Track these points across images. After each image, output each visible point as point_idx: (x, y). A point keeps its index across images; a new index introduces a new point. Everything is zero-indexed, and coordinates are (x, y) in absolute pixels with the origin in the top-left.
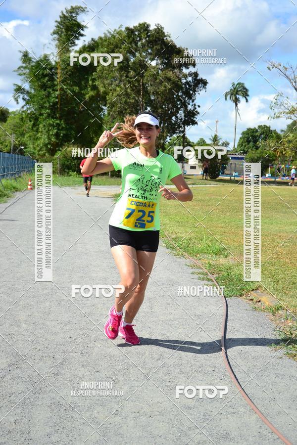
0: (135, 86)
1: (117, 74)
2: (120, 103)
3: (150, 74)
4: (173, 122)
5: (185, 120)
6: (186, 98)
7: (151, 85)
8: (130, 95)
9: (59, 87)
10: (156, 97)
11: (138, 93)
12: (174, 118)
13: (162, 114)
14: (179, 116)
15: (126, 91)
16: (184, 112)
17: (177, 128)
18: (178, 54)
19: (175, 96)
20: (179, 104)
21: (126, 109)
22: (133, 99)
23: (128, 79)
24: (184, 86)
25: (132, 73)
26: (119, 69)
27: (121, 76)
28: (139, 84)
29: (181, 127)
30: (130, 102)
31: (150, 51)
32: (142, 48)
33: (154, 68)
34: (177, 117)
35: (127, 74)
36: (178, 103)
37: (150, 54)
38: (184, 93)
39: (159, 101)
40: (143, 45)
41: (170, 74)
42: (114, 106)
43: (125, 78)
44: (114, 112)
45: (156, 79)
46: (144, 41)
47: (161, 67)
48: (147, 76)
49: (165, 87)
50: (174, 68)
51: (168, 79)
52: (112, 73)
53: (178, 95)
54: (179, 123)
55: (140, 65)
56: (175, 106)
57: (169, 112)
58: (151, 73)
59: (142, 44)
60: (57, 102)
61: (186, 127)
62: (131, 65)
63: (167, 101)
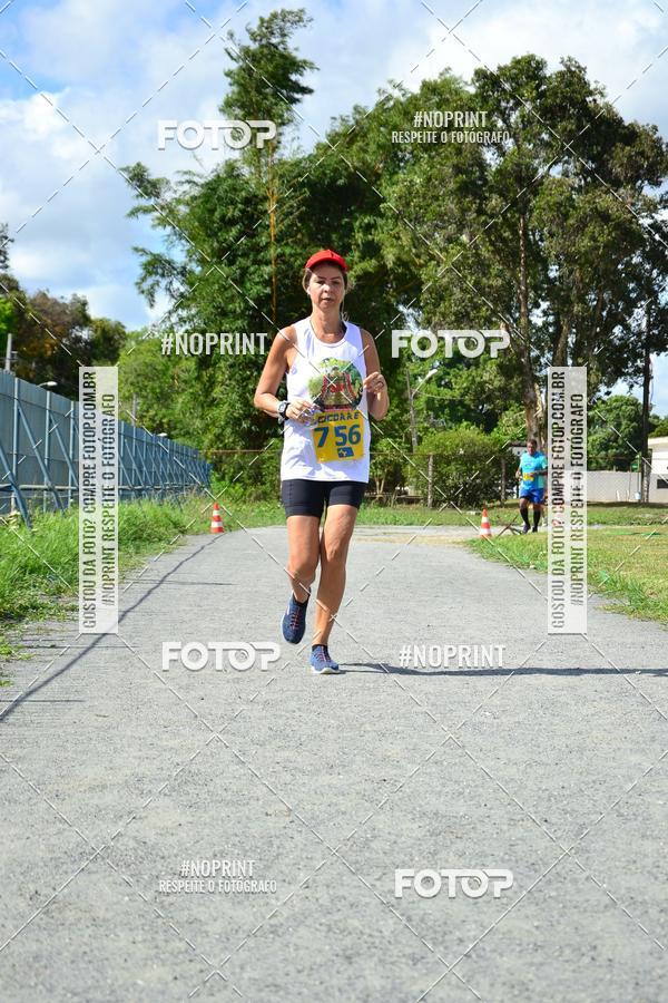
0: (504, 240)
1: (451, 205)
2: (462, 290)
3: (548, 202)
4: (617, 342)
5: (649, 336)
6: (655, 271)
7: (552, 235)
8: (489, 266)
9: (272, 252)
10: (565, 270)
11: (510, 258)
12: (617, 330)
13: (583, 319)
14: (633, 324)
15: (477, 255)
16: (648, 312)
17: (628, 359)
18: (627, 144)
19: (620, 266)
20: (633, 290)
21: (476, 307)
22: (496, 276)
23: (483, 218)
24: (646, 236)
25: (495, 201)
26: (459, 189)
27: (464, 211)
28: (515, 232)
29: (640, 356)
30: (490, 287)
31: (545, 136)
32: (524, 128)
33: (560, 184)
34: (627, 327)
35: (481, 204)
36: (631, 286)
37: (548, 145)
38: (647, 257)
39: (574, 283)
40: (527, 121)
41: (605, 201)
42: (442, 298)
43: (475, 215)
44: (444, 315)
45: (566, 216)
46: (528, 106)
47: (576, 182)
48: (540, 208)
49: (593, 239)
50: (617, 184)
51: (604, 217)
52: (436, 203)
53: (628, 264)
54: (635, 348)
55: (520, 180)
56: (622, 294)
57: (604, 313)
58: (552, 200)
59: (523, 116)
60: (269, 297)
61: (653, 357)
62: (490, 178)
63: (599, 282)
